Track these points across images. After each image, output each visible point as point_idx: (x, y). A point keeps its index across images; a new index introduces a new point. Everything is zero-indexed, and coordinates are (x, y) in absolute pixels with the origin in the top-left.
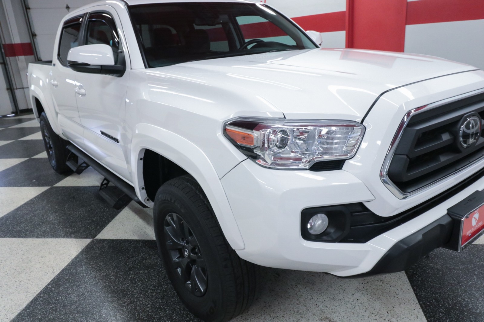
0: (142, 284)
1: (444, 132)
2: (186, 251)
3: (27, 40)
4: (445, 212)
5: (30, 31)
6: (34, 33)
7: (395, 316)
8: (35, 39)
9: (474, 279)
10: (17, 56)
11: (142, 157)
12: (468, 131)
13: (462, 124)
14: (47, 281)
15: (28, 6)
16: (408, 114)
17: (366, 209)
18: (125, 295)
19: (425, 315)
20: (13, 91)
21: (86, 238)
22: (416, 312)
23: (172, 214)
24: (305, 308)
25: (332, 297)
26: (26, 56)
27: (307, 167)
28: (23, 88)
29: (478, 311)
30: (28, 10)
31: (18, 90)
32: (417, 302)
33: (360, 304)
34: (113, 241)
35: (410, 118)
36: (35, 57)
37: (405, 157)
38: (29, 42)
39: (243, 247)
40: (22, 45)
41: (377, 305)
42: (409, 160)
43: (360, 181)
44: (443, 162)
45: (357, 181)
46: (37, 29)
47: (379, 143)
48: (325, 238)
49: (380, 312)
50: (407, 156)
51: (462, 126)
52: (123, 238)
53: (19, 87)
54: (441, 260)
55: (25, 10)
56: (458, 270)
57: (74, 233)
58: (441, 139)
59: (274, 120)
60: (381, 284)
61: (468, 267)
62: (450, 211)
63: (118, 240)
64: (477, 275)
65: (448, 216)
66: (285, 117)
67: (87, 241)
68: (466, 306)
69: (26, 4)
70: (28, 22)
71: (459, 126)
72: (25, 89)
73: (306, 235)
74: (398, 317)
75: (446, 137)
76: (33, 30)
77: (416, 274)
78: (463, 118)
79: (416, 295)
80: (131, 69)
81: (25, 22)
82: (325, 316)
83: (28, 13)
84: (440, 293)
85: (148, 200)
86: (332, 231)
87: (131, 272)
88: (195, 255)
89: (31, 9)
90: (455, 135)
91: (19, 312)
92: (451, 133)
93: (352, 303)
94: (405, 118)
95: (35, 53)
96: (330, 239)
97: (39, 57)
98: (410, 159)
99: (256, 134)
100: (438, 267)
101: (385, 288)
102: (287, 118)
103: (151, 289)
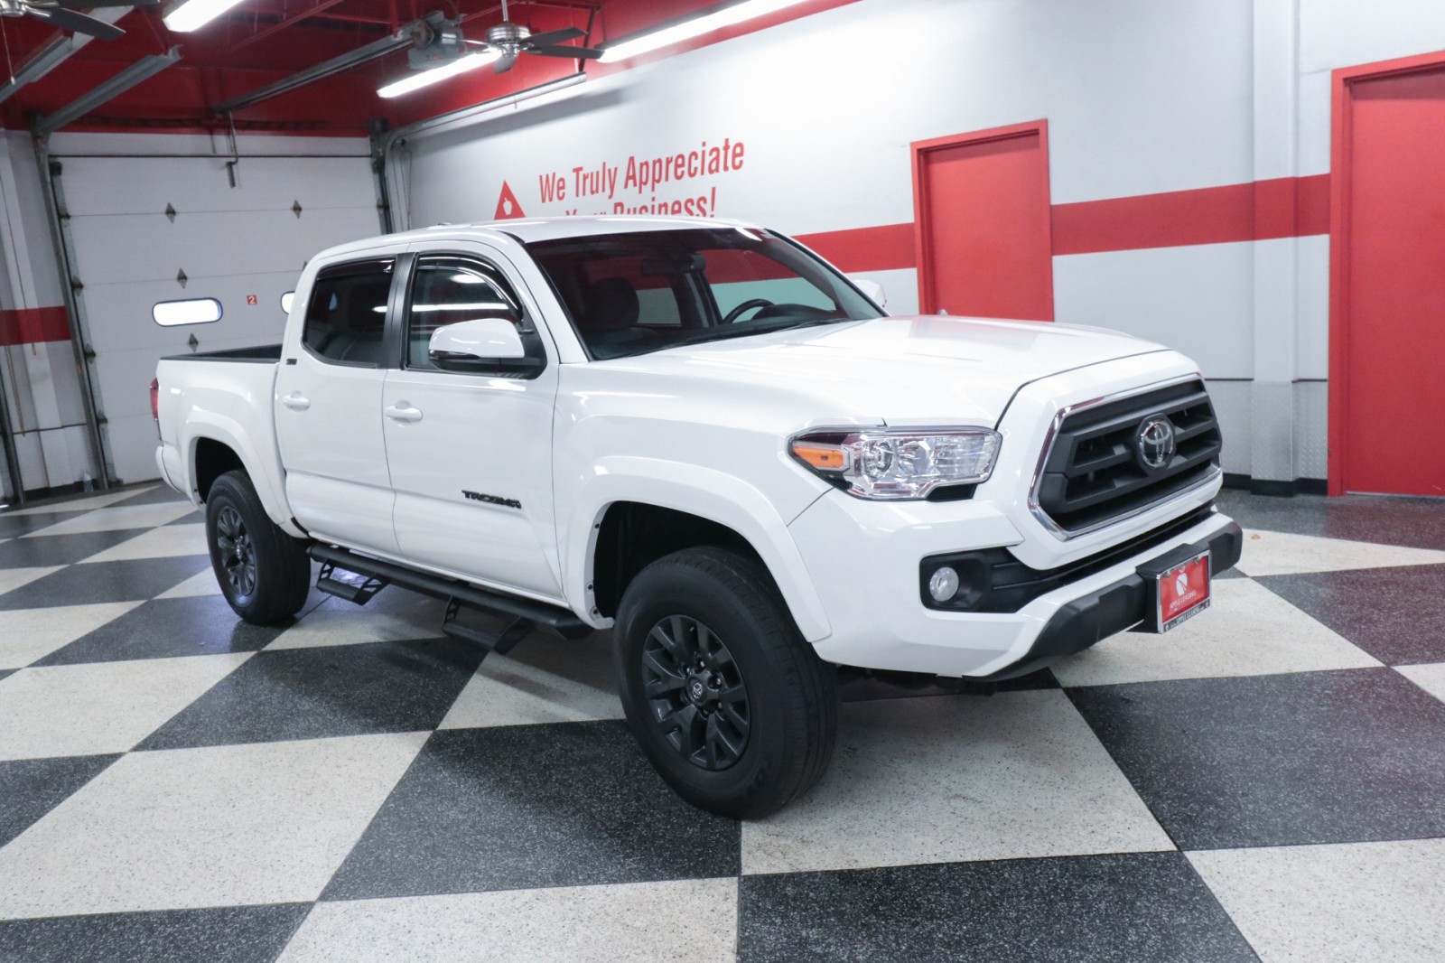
0: (586, 785)
1: (1117, 444)
2: (697, 687)
3: (54, 300)
4: (1133, 571)
5: (67, 276)
6: (78, 279)
7: (1077, 782)
8: (79, 295)
9: (1211, 724)
10: (28, 342)
11: (600, 521)
12: (1151, 442)
13: (1142, 431)
14: (380, 799)
15: (65, 209)
16: (1061, 413)
17: (1012, 558)
18: (561, 802)
19: (1127, 777)
20: (10, 438)
21: (416, 728)
22: (1111, 774)
23: (669, 620)
24: (915, 788)
25: (961, 769)
26: (50, 343)
27: (923, 496)
28: (37, 430)
29: (1215, 763)
30: (63, 221)
31: (27, 434)
32: (1112, 761)
33: (1013, 774)
34: (481, 730)
35: (1062, 420)
36: (75, 343)
37: (1061, 476)
38: (62, 304)
39: (829, 633)
40: (43, 313)
41: (1044, 771)
42: (1067, 480)
43: (1001, 514)
44: (1120, 489)
45: (996, 513)
46: (85, 269)
47: (1019, 472)
48: (959, 603)
49: (1049, 780)
50: (1064, 474)
51: (1142, 435)
52: (503, 724)
53: (30, 429)
54: (1152, 705)
55: (56, 221)
56: (1182, 714)
57: (382, 724)
58: (1113, 453)
59: (867, 429)
60: (1047, 744)
61: (1200, 710)
62: (1140, 570)
63: (491, 728)
64: (1215, 720)
65: (1137, 576)
66: (885, 425)
67: (425, 736)
68: (1195, 759)
69: (60, 204)
70: (62, 253)
71: (1137, 435)
72: (42, 433)
73: (928, 600)
74: (1081, 782)
75: (1119, 451)
76: (73, 274)
77: (1110, 726)
78: (1143, 422)
79: (1111, 754)
80: (560, 363)
81: (53, 253)
82: (954, 793)
83: (64, 229)
84: (1152, 747)
85: (595, 612)
86: (967, 591)
87: (553, 771)
88: (717, 690)
89: (71, 218)
90: (1133, 447)
91: (354, 844)
92: (1128, 446)
93: (999, 773)
94: (1057, 420)
95: (77, 333)
96: (965, 605)
97: (88, 345)
98: (1069, 479)
99: (844, 449)
100: (1148, 713)
101: (1056, 749)
102: (889, 424)
103: (608, 791)
